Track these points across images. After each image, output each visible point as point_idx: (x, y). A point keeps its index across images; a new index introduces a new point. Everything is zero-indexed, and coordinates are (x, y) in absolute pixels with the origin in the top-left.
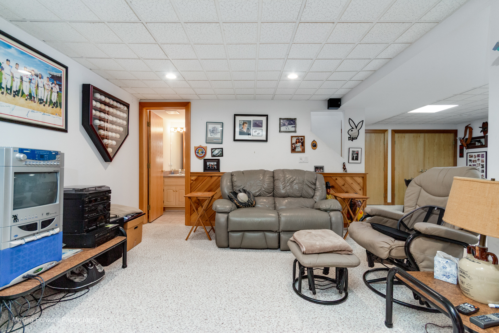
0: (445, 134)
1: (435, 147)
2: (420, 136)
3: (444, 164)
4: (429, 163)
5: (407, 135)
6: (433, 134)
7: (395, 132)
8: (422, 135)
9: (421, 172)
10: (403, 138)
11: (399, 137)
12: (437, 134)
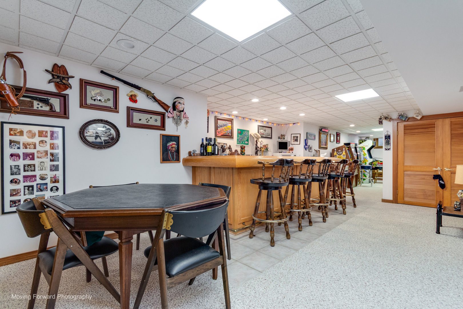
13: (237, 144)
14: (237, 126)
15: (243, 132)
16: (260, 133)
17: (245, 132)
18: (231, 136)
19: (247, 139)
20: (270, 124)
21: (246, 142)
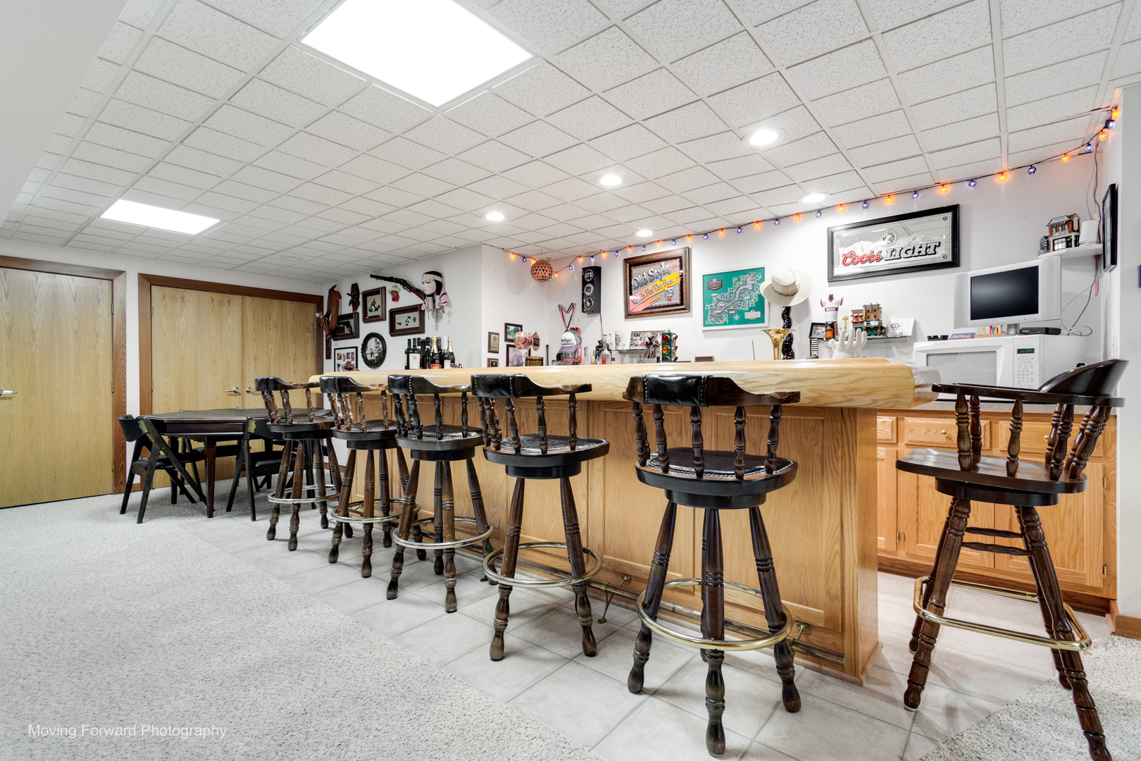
0: (296, 304)
1: (271, 332)
2: (229, 302)
3: (295, 373)
4: (256, 370)
5: (191, 295)
6: (267, 301)
7: (149, 281)
8: (237, 299)
9: (235, 392)
10: (181, 300)
11: (164, 296)
12: (276, 302)
13: (705, 325)
14: (703, 264)
15: (734, 280)
16: (846, 258)
17: (743, 278)
18: (682, 304)
19: (753, 302)
20: (943, 191)
21: (749, 315)
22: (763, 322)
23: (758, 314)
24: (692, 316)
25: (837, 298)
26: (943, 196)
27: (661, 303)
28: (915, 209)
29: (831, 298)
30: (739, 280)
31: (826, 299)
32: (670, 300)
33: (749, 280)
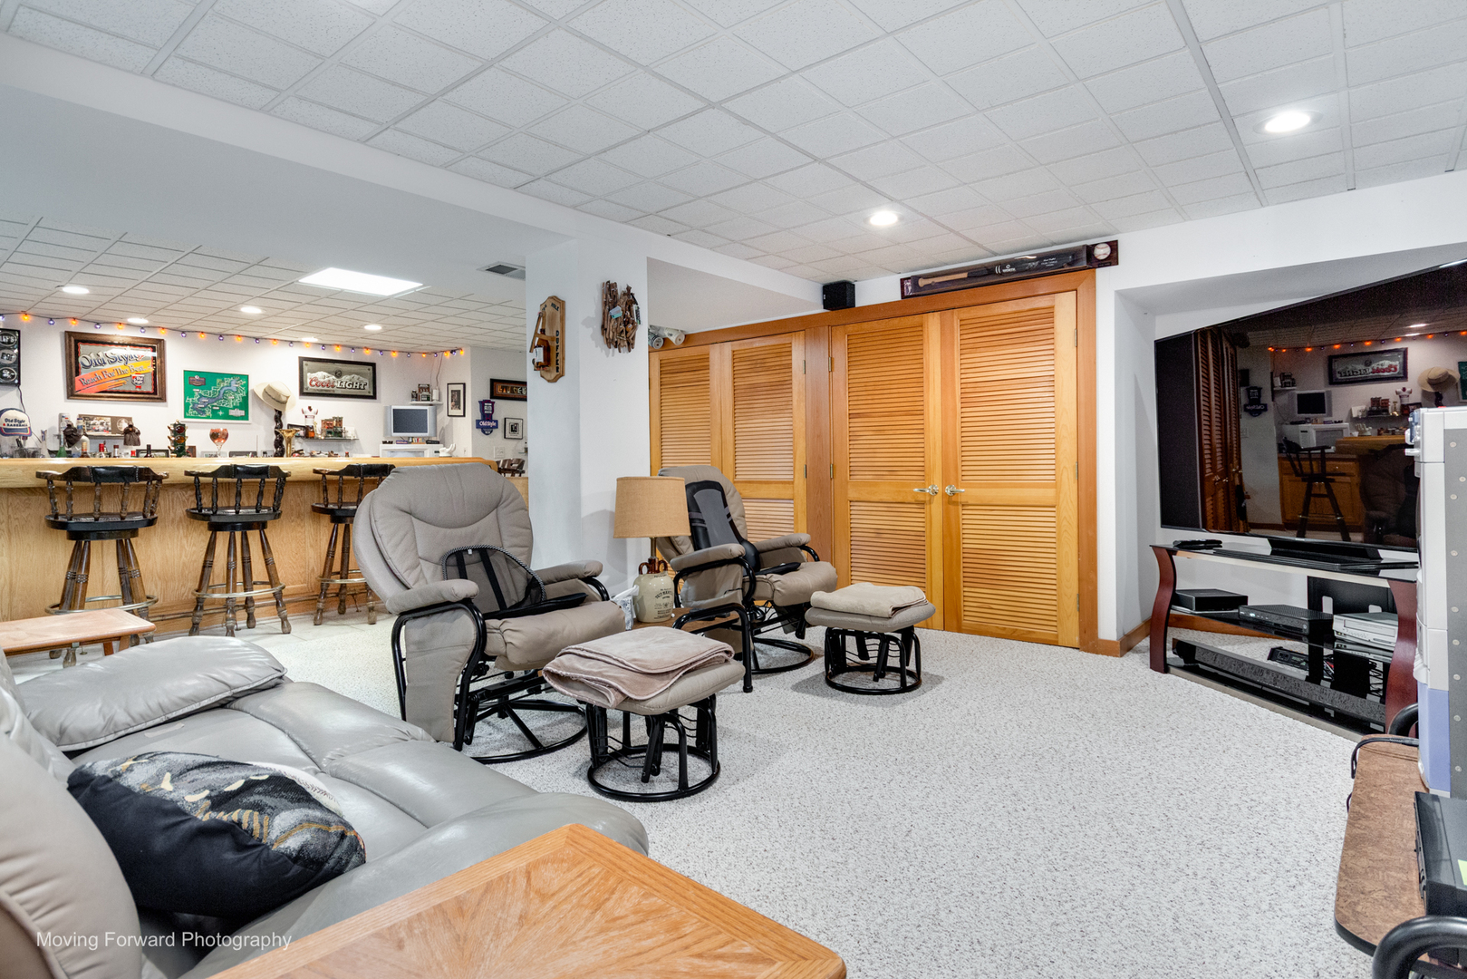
13: (185, 417)
15: (218, 380)
16: (312, 381)
17: (227, 380)
18: (155, 393)
19: (238, 400)
20: (367, 352)
21: (232, 413)
22: (247, 419)
23: (242, 413)
24: (167, 406)
25: (314, 410)
26: (367, 355)
27: (127, 389)
28: (352, 360)
29: (310, 408)
30: (223, 381)
31: (306, 409)
32: (140, 387)
33: (233, 382)
